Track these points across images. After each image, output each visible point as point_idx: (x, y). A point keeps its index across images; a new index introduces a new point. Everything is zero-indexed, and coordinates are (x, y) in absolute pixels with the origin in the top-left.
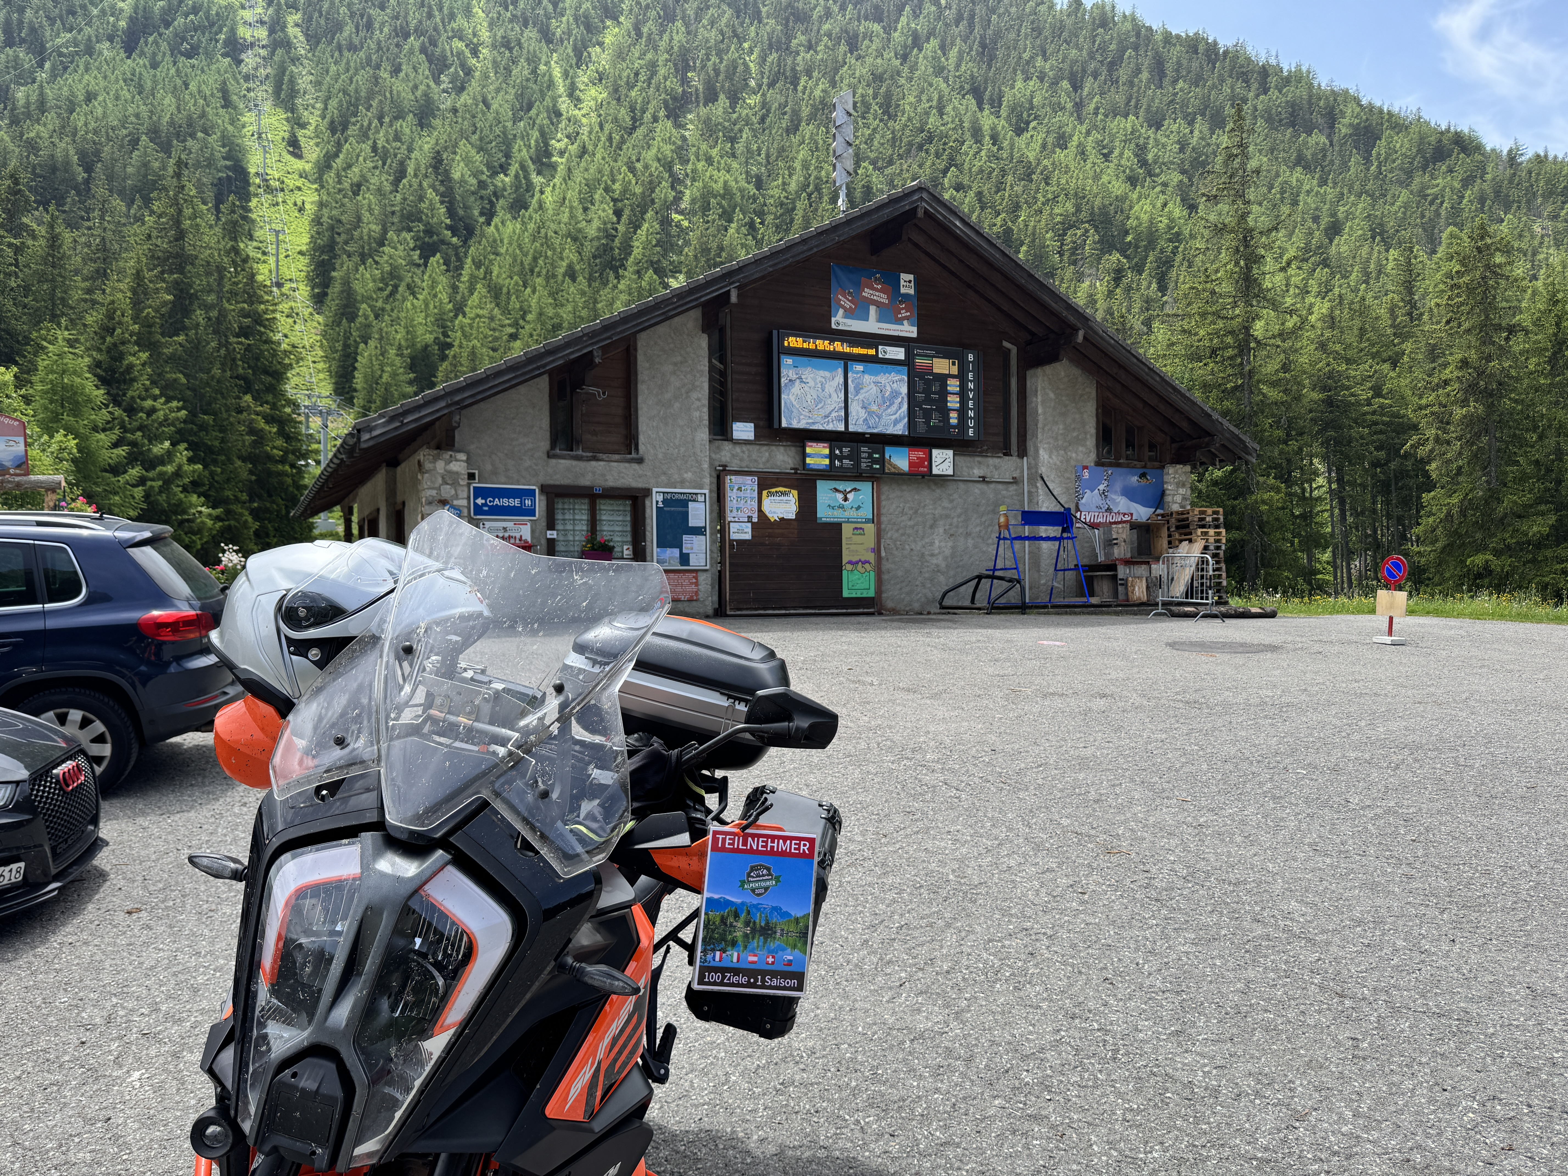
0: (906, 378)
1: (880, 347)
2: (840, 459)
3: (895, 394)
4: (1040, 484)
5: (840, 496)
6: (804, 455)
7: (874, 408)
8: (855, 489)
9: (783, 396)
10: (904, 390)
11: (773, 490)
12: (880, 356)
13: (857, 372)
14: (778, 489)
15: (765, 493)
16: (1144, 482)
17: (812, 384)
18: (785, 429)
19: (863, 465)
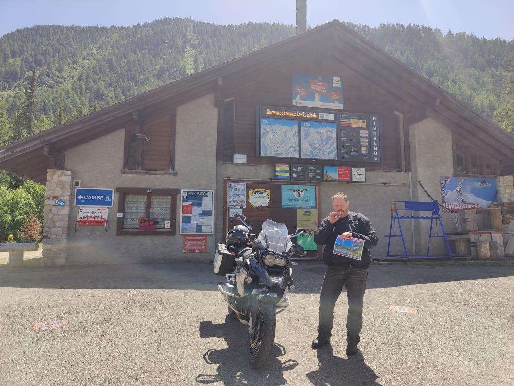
0: (335, 130)
1: (320, 114)
2: (296, 173)
3: (329, 138)
4: (419, 187)
6: (275, 171)
7: (316, 145)
8: (305, 190)
9: (262, 140)
10: (334, 136)
11: (256, 190)
12: (320, 118)
13: (306, 127)
14: (259, 190)
15: (250, 192)
16: (484, 185)
17: (279, 132)
18: (263, 157)
19: (310, 177)
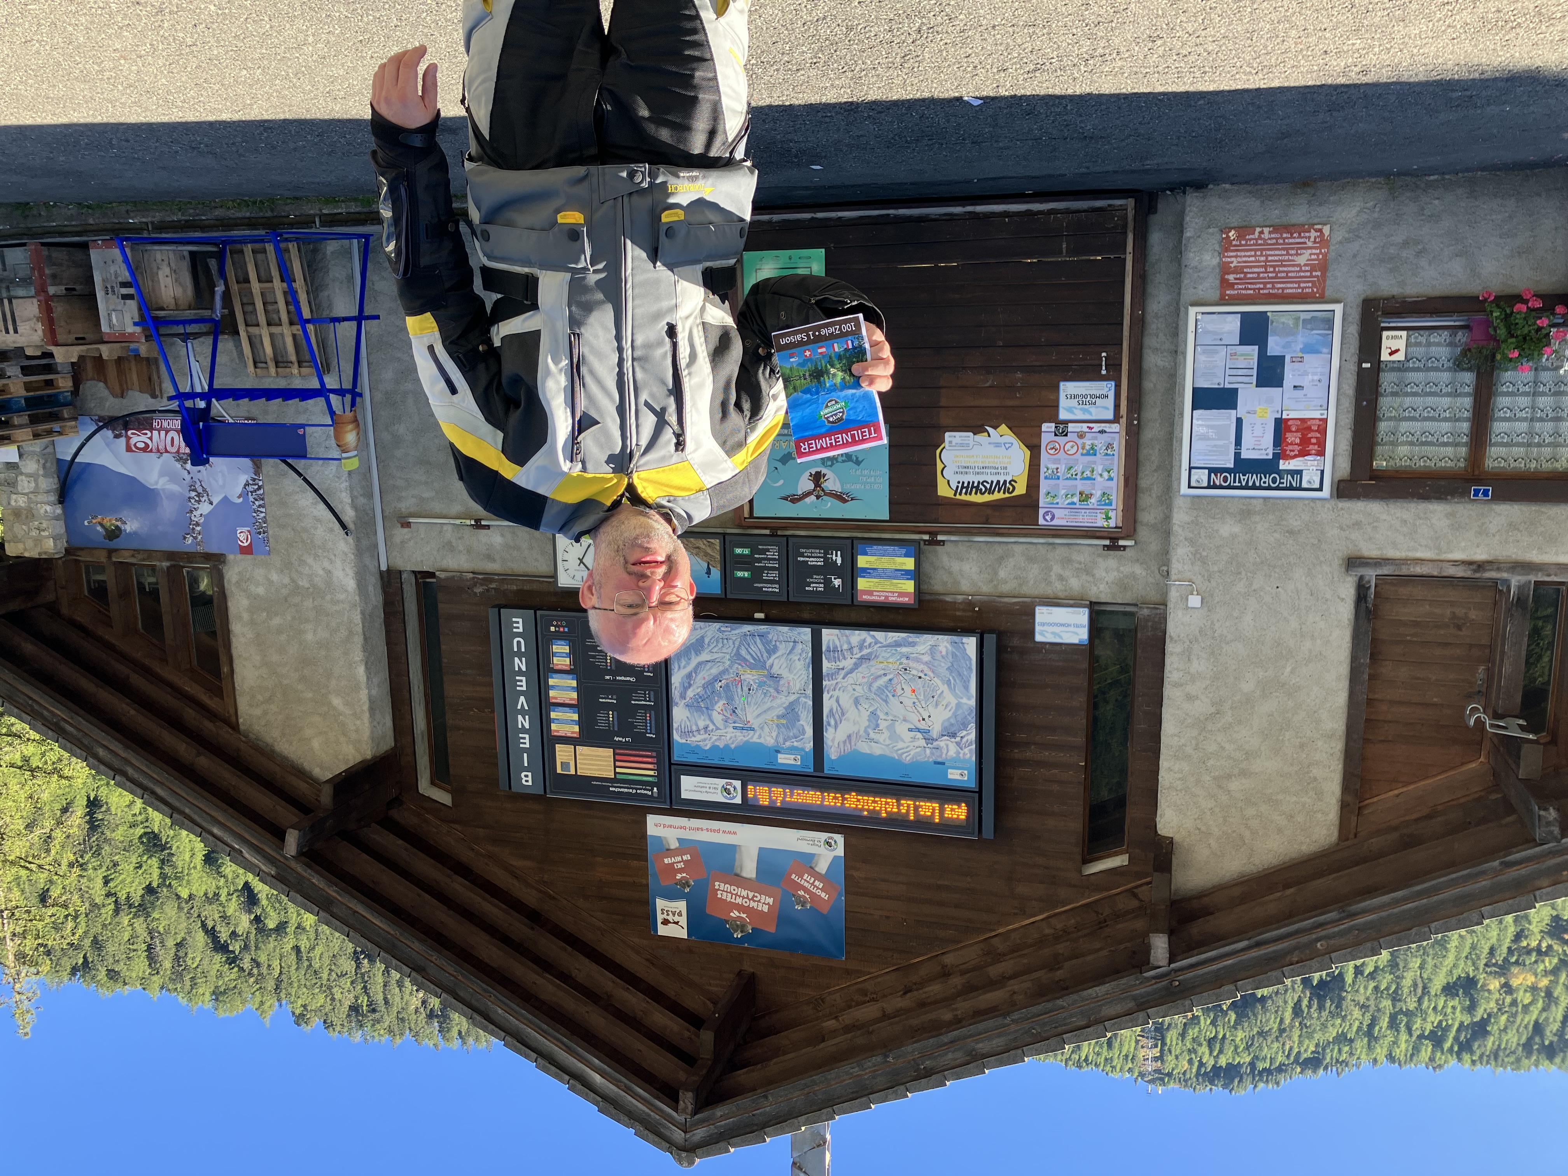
0: (676, 736)
1: (738, 800)
2: (829, 568)
3: (702, 704)
4: (349, 515)
5: (832, 483)
6: (917, 575)
7: (750, 677)
8: (795, 499)
9: (973, 702)
10: (679, 714)
11: (998, 496)
12: (738, 784)
13: (792, 750)
14: (987, 498)
15: (1021, 489)
16: (110, 521)
17: (902, 729)
18: (966, 631)
19: (773, 553)
